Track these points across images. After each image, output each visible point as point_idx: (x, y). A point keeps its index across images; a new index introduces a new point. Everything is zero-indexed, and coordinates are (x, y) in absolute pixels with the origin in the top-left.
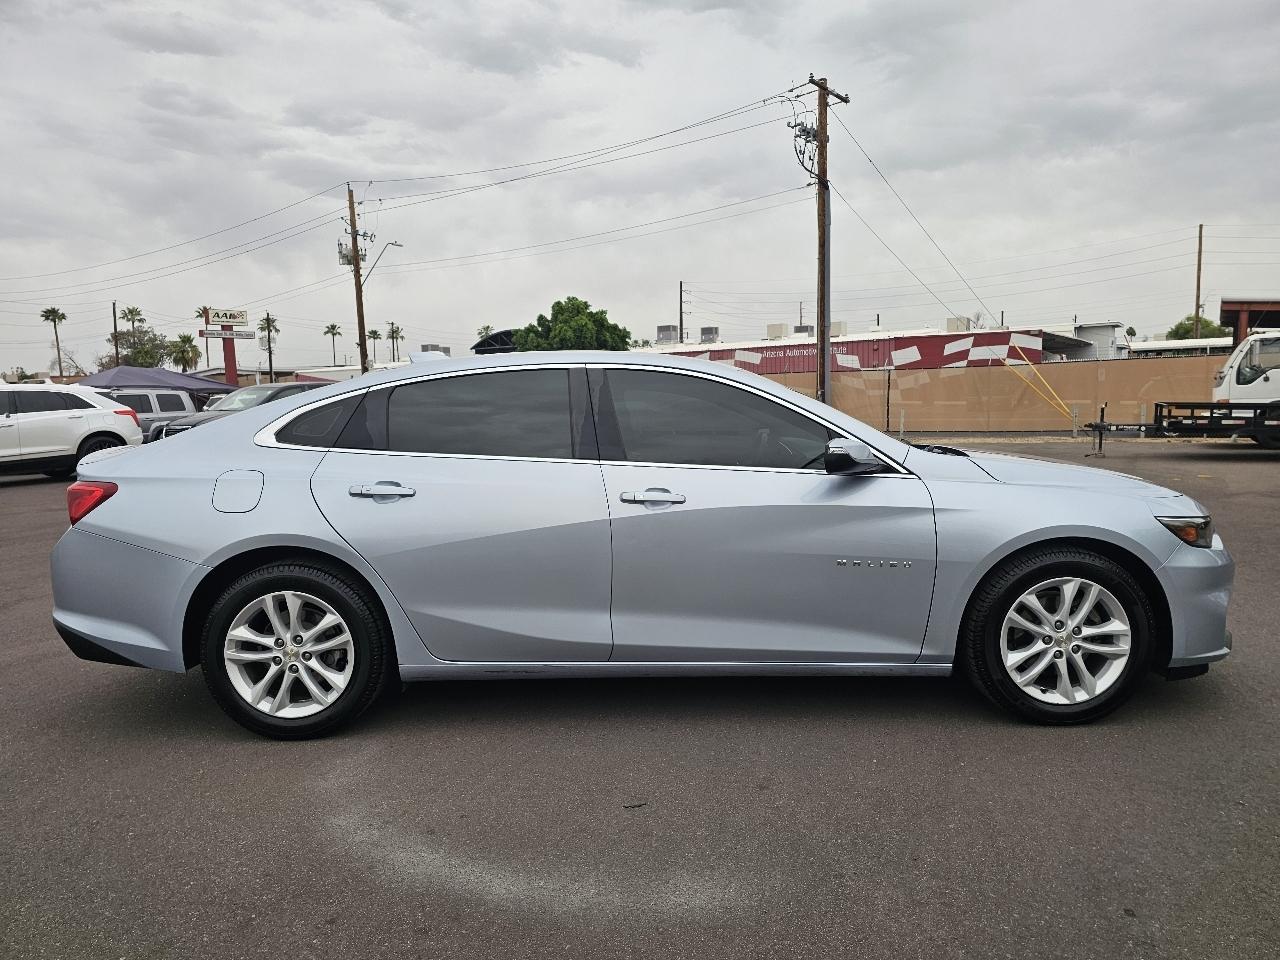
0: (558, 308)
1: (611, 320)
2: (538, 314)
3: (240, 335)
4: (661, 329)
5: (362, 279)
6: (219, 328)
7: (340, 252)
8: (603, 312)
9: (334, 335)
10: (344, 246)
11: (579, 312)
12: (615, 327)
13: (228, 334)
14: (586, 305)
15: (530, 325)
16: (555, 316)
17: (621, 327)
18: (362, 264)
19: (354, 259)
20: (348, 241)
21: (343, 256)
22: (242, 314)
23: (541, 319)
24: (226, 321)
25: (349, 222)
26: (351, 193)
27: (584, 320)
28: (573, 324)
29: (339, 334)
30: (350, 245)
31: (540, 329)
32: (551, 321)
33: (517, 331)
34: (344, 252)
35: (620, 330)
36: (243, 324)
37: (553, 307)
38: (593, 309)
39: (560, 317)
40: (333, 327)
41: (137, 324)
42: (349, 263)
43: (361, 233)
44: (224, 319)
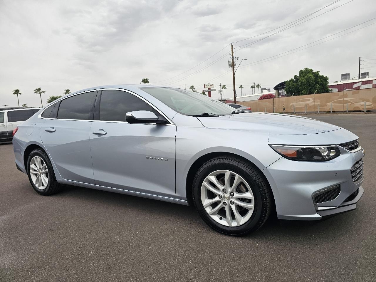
0: (301, 72)
1: (321, 74)
2: (294, 75)
3: (212, 90)
4: (343, 75)
5: (235, 71)
6: (207, 89)
7: (229, 64)
8: (318, 72)
9: (241, 88)
10: (230, 62)
11: (308, 73)
12: (323, 76)
13: (209, 90)
14: (312, 70)
15: (291, 79)
16: (300, 75)
17: (325, 76)
18: (235, 67)
19: (233, 65)
20: (231, 60)
21: (230, 65)
22: (213, 85)
23: (295, 77)
24: (209, 87)
25: (231, 55)
26: (232, 46)
27: (310, 75)
28: (306, 77)
29: (243, 87)
30: (232, 62)
31: (295, 80)
32: (299, 77)
33: (286, 82)
34: (230, 64)
35: (324, 77)
36: (213, 87)
37: (299, 72)
38: (314, 71)
39: (302, 75)
40: (241, 86)
41: (193, 90)
42: (231, 67)
43: (234, 57)
44: (208, 86)
